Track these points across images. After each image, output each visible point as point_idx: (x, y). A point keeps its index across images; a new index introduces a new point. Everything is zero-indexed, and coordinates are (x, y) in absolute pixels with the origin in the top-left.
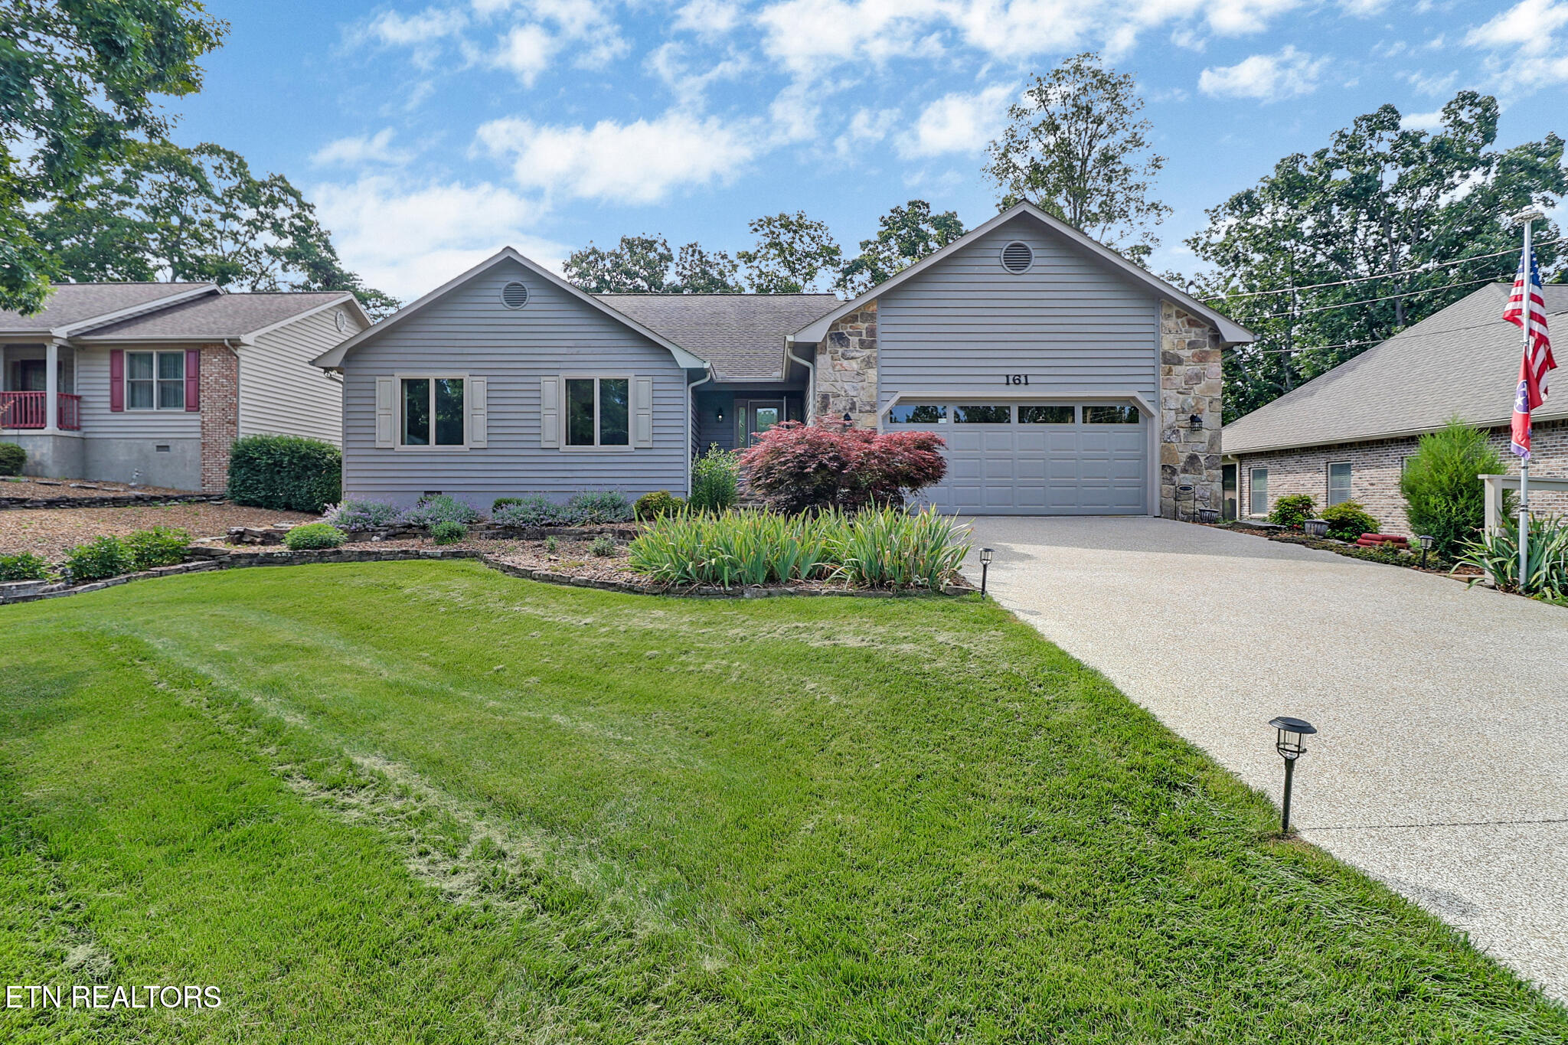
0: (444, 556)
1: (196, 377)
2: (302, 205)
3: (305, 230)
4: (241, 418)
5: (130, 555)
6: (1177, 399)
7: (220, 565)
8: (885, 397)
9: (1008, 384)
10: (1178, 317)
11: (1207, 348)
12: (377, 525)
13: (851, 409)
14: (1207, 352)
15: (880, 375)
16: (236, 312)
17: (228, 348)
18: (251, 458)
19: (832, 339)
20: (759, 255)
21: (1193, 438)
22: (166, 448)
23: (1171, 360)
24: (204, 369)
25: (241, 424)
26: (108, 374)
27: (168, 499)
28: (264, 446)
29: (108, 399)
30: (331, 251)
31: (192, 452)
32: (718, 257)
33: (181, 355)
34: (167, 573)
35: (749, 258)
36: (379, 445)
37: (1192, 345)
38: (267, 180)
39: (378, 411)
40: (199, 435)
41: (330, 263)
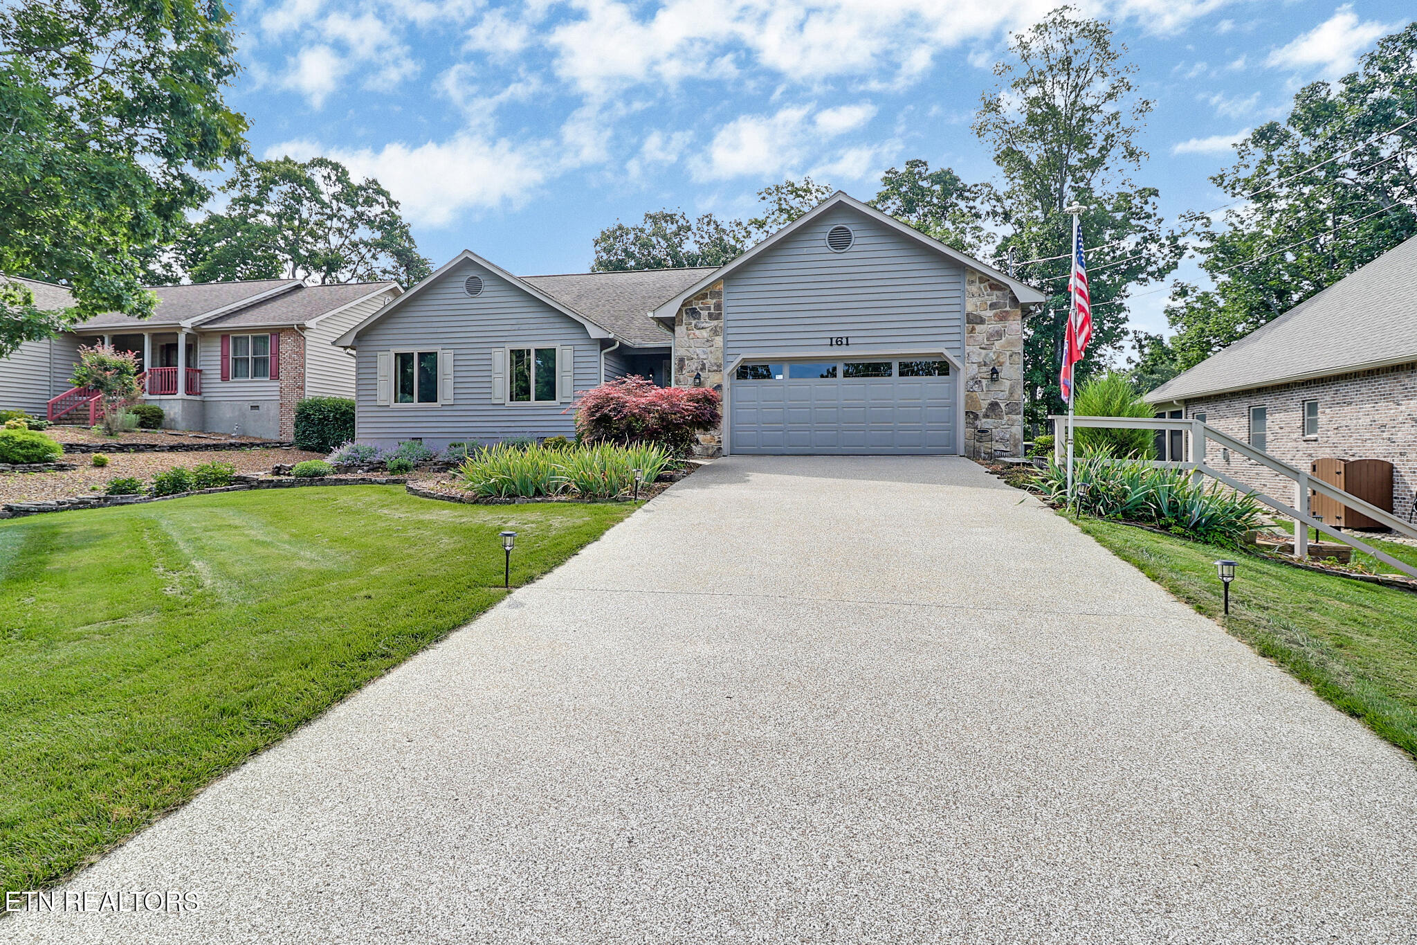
0: (387, 482)
1: (277, 353)
2: (392, 203)
3: (391, 224)
4: (307, 384)
5: (192, 480)
6: (980, 354)
7: (251, 488)
8: (730, 358)
9: (831, 345)
10: (980, 282)
11: (1008, 309)
12: (362, 461)
13: (701, 369)
14: (1007, 312)
15: (726, 342)
16: (310, 302)
17: (298, 331)
18: (309, 414)
19: (687, 313)
20: (769, 220)
21: (994, 387)
22: (257, 407)
23: (974, 320)
24: (283, 348)
25: (307, 389)
26: (220, 353)
27: (252, 445)
28: (317, 405)
29: (220, 372)
30: (411, 240)
31: (274, 410)
32: (734, 225)
33: (267, 337)
34: (214, 491)
35: (760, 225)
36: (379, 403)
37: (993, 306)
38: (363, 184)
39: (379, 378)
40: (278, 398)
41: (410, 250)
